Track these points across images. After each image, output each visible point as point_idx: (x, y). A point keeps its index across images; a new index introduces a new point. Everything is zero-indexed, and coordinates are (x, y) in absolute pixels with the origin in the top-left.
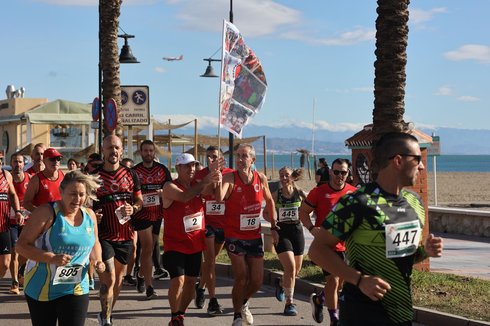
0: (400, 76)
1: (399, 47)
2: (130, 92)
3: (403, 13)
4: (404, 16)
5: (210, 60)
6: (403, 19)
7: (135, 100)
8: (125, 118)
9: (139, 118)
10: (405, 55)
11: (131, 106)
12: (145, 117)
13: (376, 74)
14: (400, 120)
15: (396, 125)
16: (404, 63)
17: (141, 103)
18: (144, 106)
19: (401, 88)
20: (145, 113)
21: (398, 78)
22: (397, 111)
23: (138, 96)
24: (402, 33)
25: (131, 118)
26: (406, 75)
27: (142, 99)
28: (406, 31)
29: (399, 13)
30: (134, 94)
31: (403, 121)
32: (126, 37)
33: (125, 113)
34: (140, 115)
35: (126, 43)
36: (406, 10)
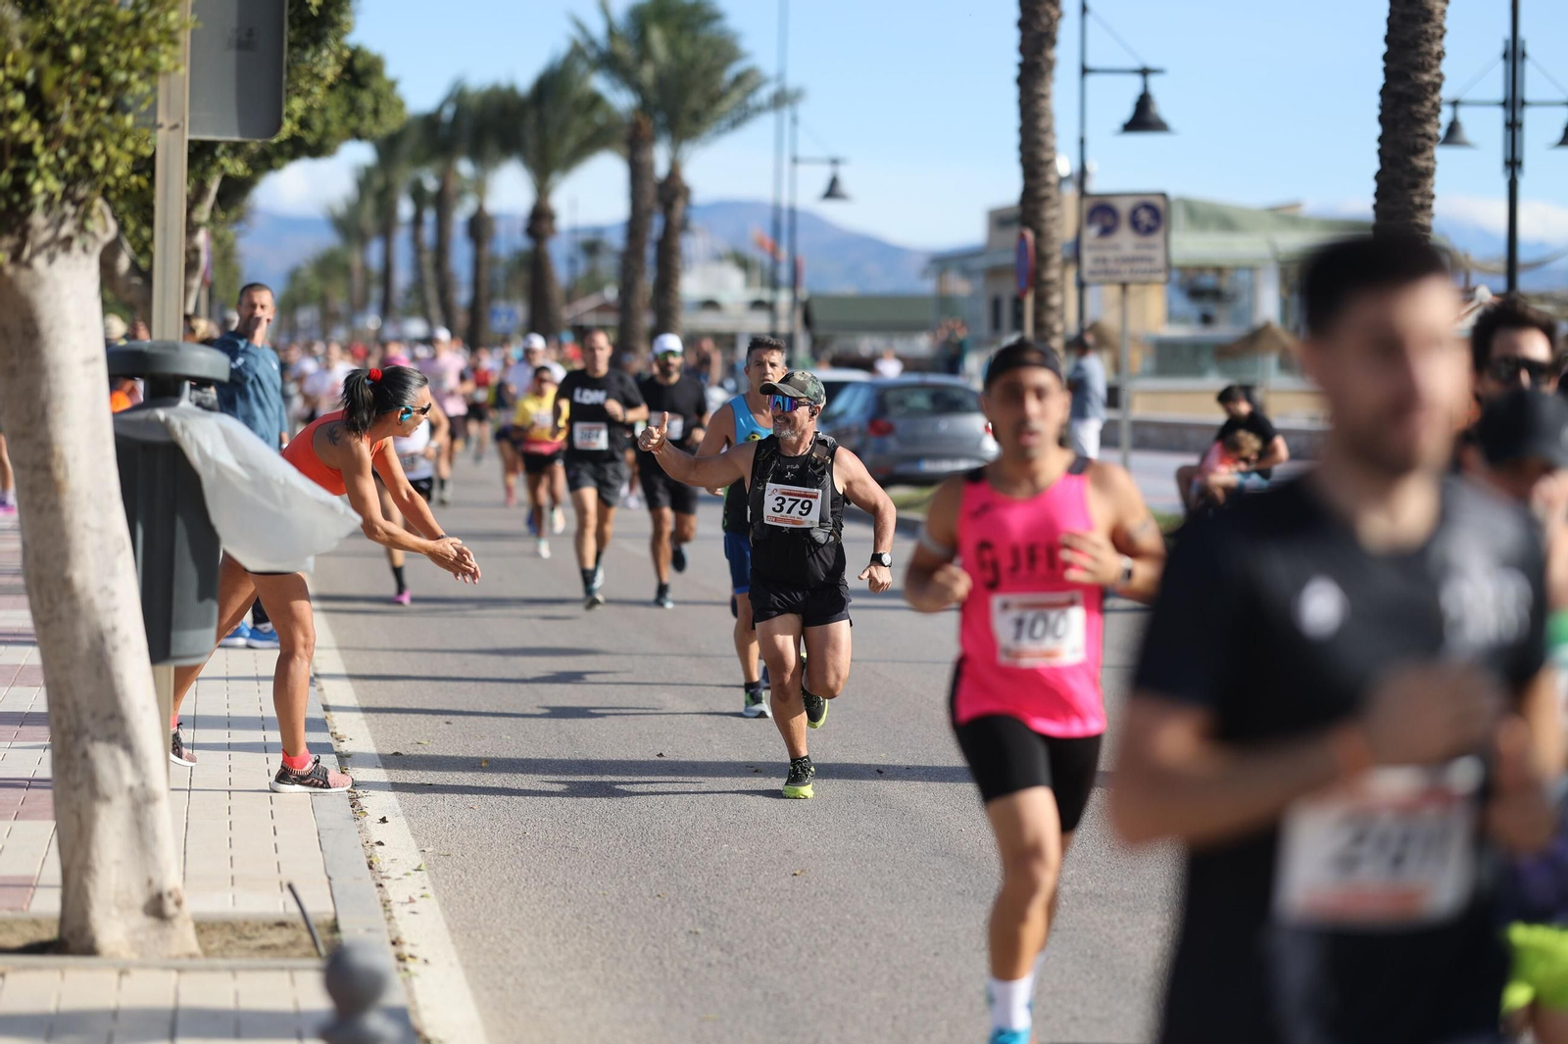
0: (1417, 200)
1: (1415, 146)
2: (1124, 207)
3: (1426, 78)
4: (1429, 83)
5: (1456, 104)
6: (1426, 90)
7: (1135, 224)
8: (1112, 266)
9: (1143, 266)
11: (1125, 240)
12: (1160, 262)
13: (1377, 195)
17: (1150, 230)
18: (1157, 239)
19: (1419, 221)
20: (1158, 255)
21: (1412, 203)
23: (1144, 217)
24: (1423, 117)
25: (1126, 267)
27: (1152, 223)
28: (1433, 112)
29: (1416, 77)
30: (1134, 213)
32: (1145, 72)
33: (1110, 254)
34: (1150, 260)
35: (1145, 86)
36: (1434, 71)
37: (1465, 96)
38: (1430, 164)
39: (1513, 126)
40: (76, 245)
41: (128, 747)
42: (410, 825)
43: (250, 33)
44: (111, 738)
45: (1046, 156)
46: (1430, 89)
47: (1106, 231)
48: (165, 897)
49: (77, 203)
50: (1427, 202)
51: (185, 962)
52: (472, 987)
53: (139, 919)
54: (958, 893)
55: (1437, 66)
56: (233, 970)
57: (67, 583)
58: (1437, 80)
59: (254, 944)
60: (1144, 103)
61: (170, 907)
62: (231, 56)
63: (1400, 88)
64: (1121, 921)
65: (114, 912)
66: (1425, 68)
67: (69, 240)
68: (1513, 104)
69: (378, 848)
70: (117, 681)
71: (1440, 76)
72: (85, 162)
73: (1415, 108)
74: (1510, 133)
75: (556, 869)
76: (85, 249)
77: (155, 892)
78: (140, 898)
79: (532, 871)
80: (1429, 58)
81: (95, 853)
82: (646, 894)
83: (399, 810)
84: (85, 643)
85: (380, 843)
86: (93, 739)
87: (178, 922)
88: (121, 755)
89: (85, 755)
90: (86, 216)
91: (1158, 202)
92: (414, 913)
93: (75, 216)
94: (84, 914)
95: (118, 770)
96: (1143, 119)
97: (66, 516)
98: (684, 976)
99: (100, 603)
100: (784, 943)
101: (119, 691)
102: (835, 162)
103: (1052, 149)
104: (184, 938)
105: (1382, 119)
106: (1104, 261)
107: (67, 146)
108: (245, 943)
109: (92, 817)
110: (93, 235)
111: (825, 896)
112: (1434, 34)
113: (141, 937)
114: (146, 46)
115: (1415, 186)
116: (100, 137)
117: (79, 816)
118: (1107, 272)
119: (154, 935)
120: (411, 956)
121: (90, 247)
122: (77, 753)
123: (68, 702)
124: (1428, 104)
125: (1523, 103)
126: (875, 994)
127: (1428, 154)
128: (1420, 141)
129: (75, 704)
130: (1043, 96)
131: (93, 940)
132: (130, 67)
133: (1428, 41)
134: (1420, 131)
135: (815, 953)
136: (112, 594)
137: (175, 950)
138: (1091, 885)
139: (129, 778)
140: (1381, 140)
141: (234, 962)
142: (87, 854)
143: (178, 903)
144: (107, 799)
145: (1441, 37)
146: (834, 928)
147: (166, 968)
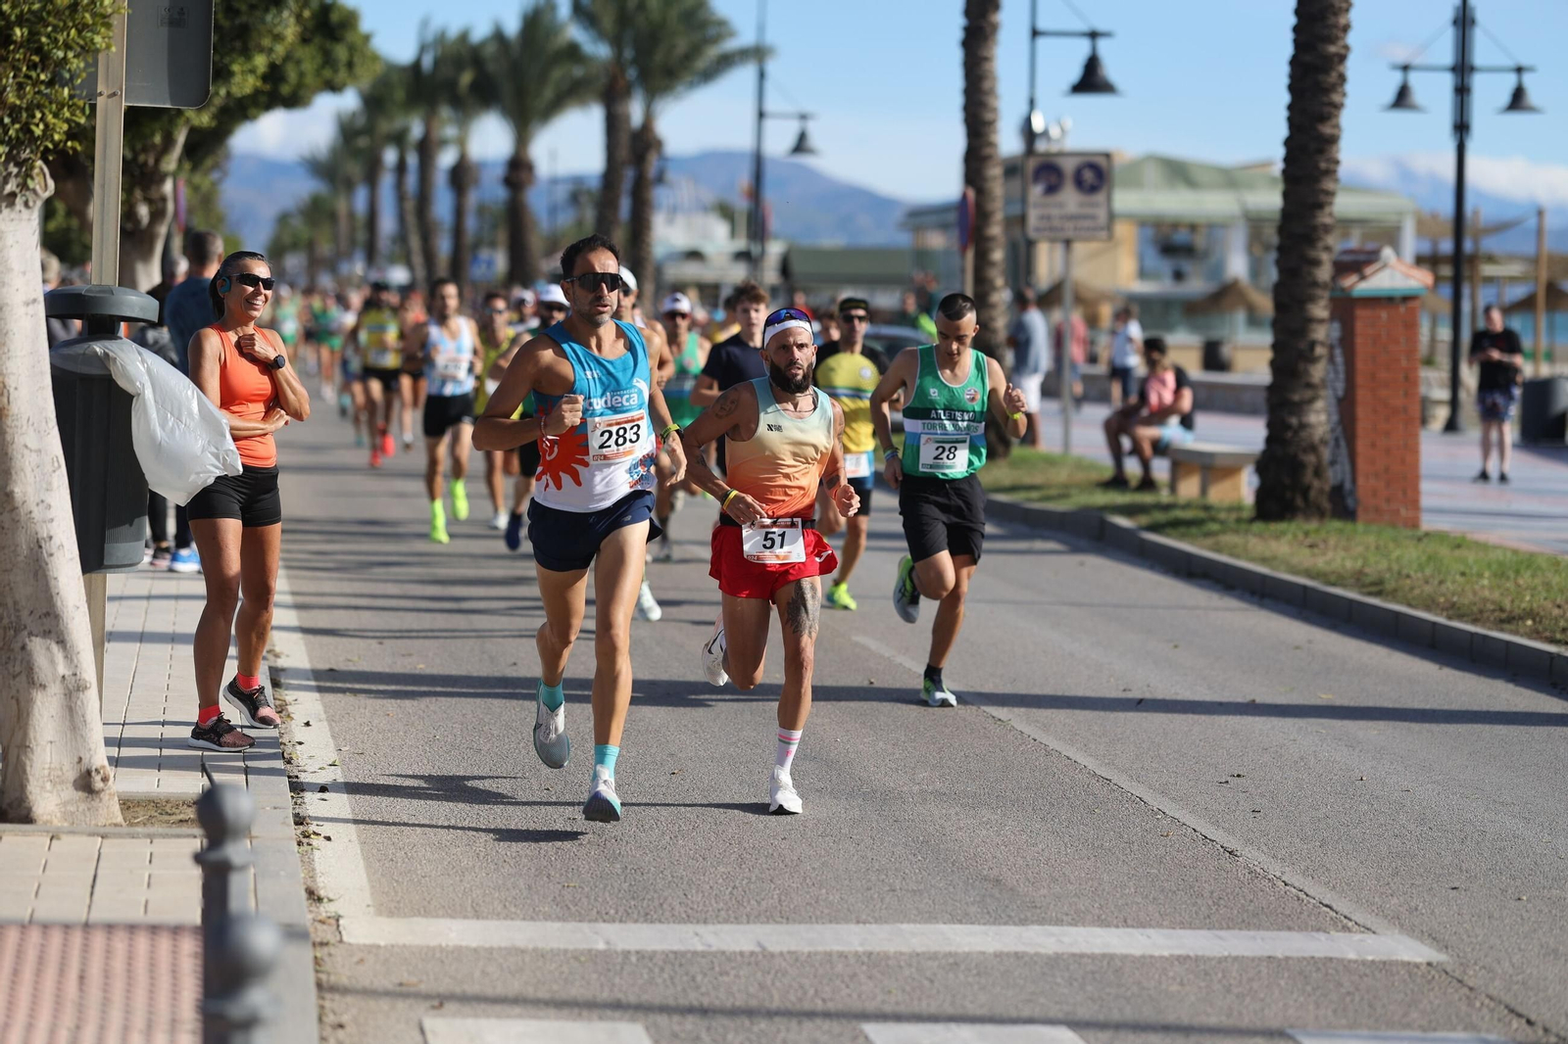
0: (1323, 165)
2: (1069, 166)
3: (1332, 49)
4: (1335, 54)
5: (1406, 68)
6: (1333, 61)
7: (1079, 182)
8: (1056, 223)
9: (1087, 223)
10: (1337, 126)
11: (1070, 199)
12: (1103, 221)
13: (1286, 159)
14: (1320, 244)
15: (1313, 254)
16: (1333, 140)
17: (1093, 189)
18: (1100, 197)
19: (1324, 186)
20: (1101, 213)
21: (1317, 168)
22: (1315, 228)
23: (1088, 176)
24: (1330, 86)
25: (1070, 225)
26: (1337, 162)
27: (1095, 182)
28: (1339, 81)
30: (1078, 173)
31: (1328, 249)
32: (1093, 35)
33: (1055, 212)
34: (1093, 217)
35: (1094, 49)
36: (1341, 43)
37: (1417, 61)
38: (1334, 131)
39: (1462, 91)
40: (19, 201)
41: (62, 642)
42: (331, 728)
43: (181, 12)
44: (46, 634)
45: (988, 116)
46: (1336, 59)
47: (1051, 190)
48: (93, 774)
49: (18, 164)
50: (1332, 166)
51: (108, 830)
52: (366, 859)
53: (70, 793)
54: (817, 790)
55: (1343, 38)
56: (151, 837)
57: (9, 496)
58: (1343, 51)
59: (174, 817)
60: (1092, 65)
61: (98, 784)
62: (164, 31)
63: (1307, 58)
64: (957, 814)
65: (48, 786)
66: (1332, 40)
67: (13, 195)
68: (1462, 69)
69: (298, 747)
70: (52, 583)
71: (1347, 48)
72: (26, 129)
73: (1321, 77)
74: (1460, 98)
75: (458, 766)
76: (26, 204)
77: (84, 769)
78: (71, 775)
79: (436, 767)
80: (1335, 31)
81: (31, 735)
82: (535, 787)
83: (324, 716)
84: (24, 550)
85: (300, 743)
86: (31, 634)
87: (105, 796)
88: (55, 647)
89: (23, 648)
90: (28, 175)
91: (1102, 161)
92: (323, 800)
93: (17, 176)
94: (22, 787)
95: (52, 662)
96: (1091, 81)
97: (8, 438)
98: (556, 853)
99: (37, 514)
100: (651, 828)
101: (54, 591)
102: (803, 117)
103: (994, 110)
104: (110, 810)
105: (1291, 88)
106: (1049, 218)
107: (10, 115)
108: (167, 817)
109: (30, 701)
110: (34, 191)
111: (696, 791)
112: (1340, 8)
113: (72, 808)
114: (82, 28)
115: (1321, 151)
116: (39, 107)
117: (17, 700)
118: (1051, 229)
119: (83, 806)
120: (315, 833)
121: (31, 204)
122: (17, 646)
123: (10, 602)
124: (1334, 74)
125: (1472, 69)
126: (721, 869)
127: (1334, 121)
128: (1327, 109)
129: (15, 603)
130: (987, 59)
131: (30, 810)
132: (67, 47)
133: (1336, 14)
134: (1325, 99)
135: (676, 837)
136: (49, 507)
137: (102, 821)
138: (938, 785)
139: (62, 669)
140: (1290, 107)
141: (151, 830)
142: (25, 735)
143: (105, 779)
144: (43, 687)
145: (1347, 10)
146: (698, 816)
147: (92, 834)
